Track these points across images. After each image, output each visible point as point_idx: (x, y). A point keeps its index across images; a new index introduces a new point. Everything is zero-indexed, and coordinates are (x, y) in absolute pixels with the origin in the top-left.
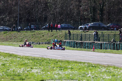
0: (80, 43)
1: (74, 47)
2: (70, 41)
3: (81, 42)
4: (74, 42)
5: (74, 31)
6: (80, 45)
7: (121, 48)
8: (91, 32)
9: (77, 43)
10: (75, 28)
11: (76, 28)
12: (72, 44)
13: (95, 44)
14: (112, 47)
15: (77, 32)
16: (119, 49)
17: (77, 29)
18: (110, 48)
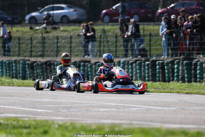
0: (42, 64)
1: (24, 78)
2: (9, 58)
3: (46, 63)
4: (25, 61)
5: (15, 29)
6: (43, 72)
7: (176, 74)
8: (66, 31)
9: (32, 66)
10: (13, 19)
11: (16, 21)
12: (16, 70)
13: (91, 67)
14: (147, 72)
15: (23, 31)
16: (169, 77)
17: (21, 22)
18: (140, 76)
